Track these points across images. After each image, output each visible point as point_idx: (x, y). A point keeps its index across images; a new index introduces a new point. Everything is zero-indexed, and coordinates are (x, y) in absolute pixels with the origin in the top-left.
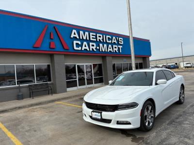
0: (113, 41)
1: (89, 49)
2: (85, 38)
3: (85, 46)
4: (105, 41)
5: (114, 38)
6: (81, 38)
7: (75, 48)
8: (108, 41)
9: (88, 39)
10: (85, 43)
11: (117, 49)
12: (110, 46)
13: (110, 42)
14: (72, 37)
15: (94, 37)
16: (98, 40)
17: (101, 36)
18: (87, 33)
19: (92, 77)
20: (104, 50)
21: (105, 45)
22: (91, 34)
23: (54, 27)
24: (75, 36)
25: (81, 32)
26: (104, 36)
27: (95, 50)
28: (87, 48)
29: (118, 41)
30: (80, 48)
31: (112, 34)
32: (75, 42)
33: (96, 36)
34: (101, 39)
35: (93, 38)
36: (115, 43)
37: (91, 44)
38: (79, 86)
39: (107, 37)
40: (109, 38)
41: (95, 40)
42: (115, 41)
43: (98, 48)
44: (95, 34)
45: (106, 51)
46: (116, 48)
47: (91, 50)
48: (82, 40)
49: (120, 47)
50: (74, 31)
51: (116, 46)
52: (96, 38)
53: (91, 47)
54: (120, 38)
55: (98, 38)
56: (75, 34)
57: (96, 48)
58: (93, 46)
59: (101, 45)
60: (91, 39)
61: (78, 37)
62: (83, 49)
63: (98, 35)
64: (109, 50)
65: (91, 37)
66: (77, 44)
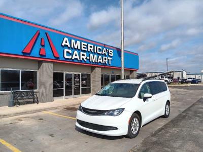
0: (104, 53)
1: (80, 58)
2: (76, 47)
3: (76, 55)
4: (95, 52)
5: (104, 49)
6: (72, 47)
7: (66, 57)
8: (98, 52)
9: (79, 48)
10: (76, 52)
12: (100, 57)
13: (101, 53)
14: (63, 45)
15: (85, 47)
17: (92, 46)
18: (78, 42)
19: (79, 87)
20: (94, 61)
21: (96, 56)
22: (83, 43)
23: (46, 33)
24: (66, 44)
25: (73, 41)
26: (95, 47)
27: (85, 60)
28: (78, 57)
29: (108, 52)
30: (70, 57)
32: (66, 50)
33: (87, 46)
34: (92, 49)
37: (81, 53)
38: (66, 95)
39: (98, 47)
40: (99, 49)
41: (86, 50)
42: (106, 53)
43: (88, 58)
44: (86, 44)
45: (96, 61)
46: (105, 59)
48: (73, 49)
49: (110, 58)
50: (66, 39)
52: (87, 48)
53: (82, 57)
54: (110, 50)
55: (89, 48)
56: (66, 42)
57: (86, 58)
58: (83, 55)
59: (91, 55)
60: (83, 49)
61: (69, 46)
62: (73, 58)
63: (89, 45)
64: (99, 61)
65: (83, 46)
66: (68, 52)
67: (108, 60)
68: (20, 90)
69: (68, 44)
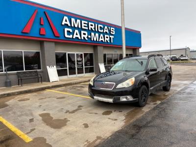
2: (76, 26)
3: (77, 34)
4: (96, 30)
5: (106, 27)
6: (73, 26)
7: (67, 36)
8: (99, 31)
9: (80, 27)
10: (76, 31)
11: (108, 39)
12: (102, 35)
13: (102, 31)
14: (63, 24)
15: (86, 25)
16: (90, 29)
17: (93, 24)
18: (78, 21)
19: (82, 66)
20: (95, 40)
21: (97, 34)
22: (83, 22)
23: (45, 12)
24: (66, 23)
25: (73, 20)
26: (96, 25)
27: (86, 39)
28: (78, 36)
29: (110, 31)
30: (71, 36)
31: (104, 24)
32: (66, 30)
33: (88, 24)
34: (93, 27)
35: (84, 26)
36: (106, 32)
37: (82, 32)
38: (70, 74)
39: (99, 26)
40: (101, 27)
41: (87, 28)
42: (107, 31)
43: (89, 37)
44: (86, 22)
45: (98, 40)
46: (107, 37)
47: (82, 38)
48: (74, 28)
49: (112, 37)
50: (65, 18)
51: (108, 36)
52: (88, 27)
53: (83, 36)
54: (111, 28)
55: (90, 27)
56: (66, 21)
57: (88, 37)
58: (84, 34)
59: (93, 34)
60: (83, 27)
61: (69, 25)
62: (74, 37)
63: (90, 23)
64: (101, 39)
66: (68, 32)
67: (110, 38)
68: (24, 71)
69: (68, 23)
